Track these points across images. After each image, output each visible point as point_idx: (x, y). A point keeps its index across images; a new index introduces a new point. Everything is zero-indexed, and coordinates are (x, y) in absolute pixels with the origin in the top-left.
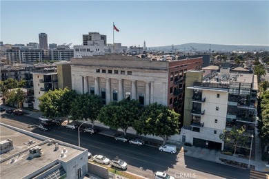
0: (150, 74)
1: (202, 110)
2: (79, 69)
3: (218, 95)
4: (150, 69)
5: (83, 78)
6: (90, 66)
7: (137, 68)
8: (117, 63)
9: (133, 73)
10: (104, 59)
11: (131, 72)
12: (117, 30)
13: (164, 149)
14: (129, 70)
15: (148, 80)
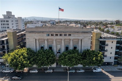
0: (82, 35)
1: (105, 49)
2: (33, 35)
3: (112, 42)
4: (82, 32)
5: (36, 40)
6: (43, 32)
7: (75, 32)
8: (61, 30)
9: (72, 35)
10: (53, 28)
11: (70, 34)
12: (63, 10)
13: (97, 71)
14: (70, 33)
15: (80, 38)
